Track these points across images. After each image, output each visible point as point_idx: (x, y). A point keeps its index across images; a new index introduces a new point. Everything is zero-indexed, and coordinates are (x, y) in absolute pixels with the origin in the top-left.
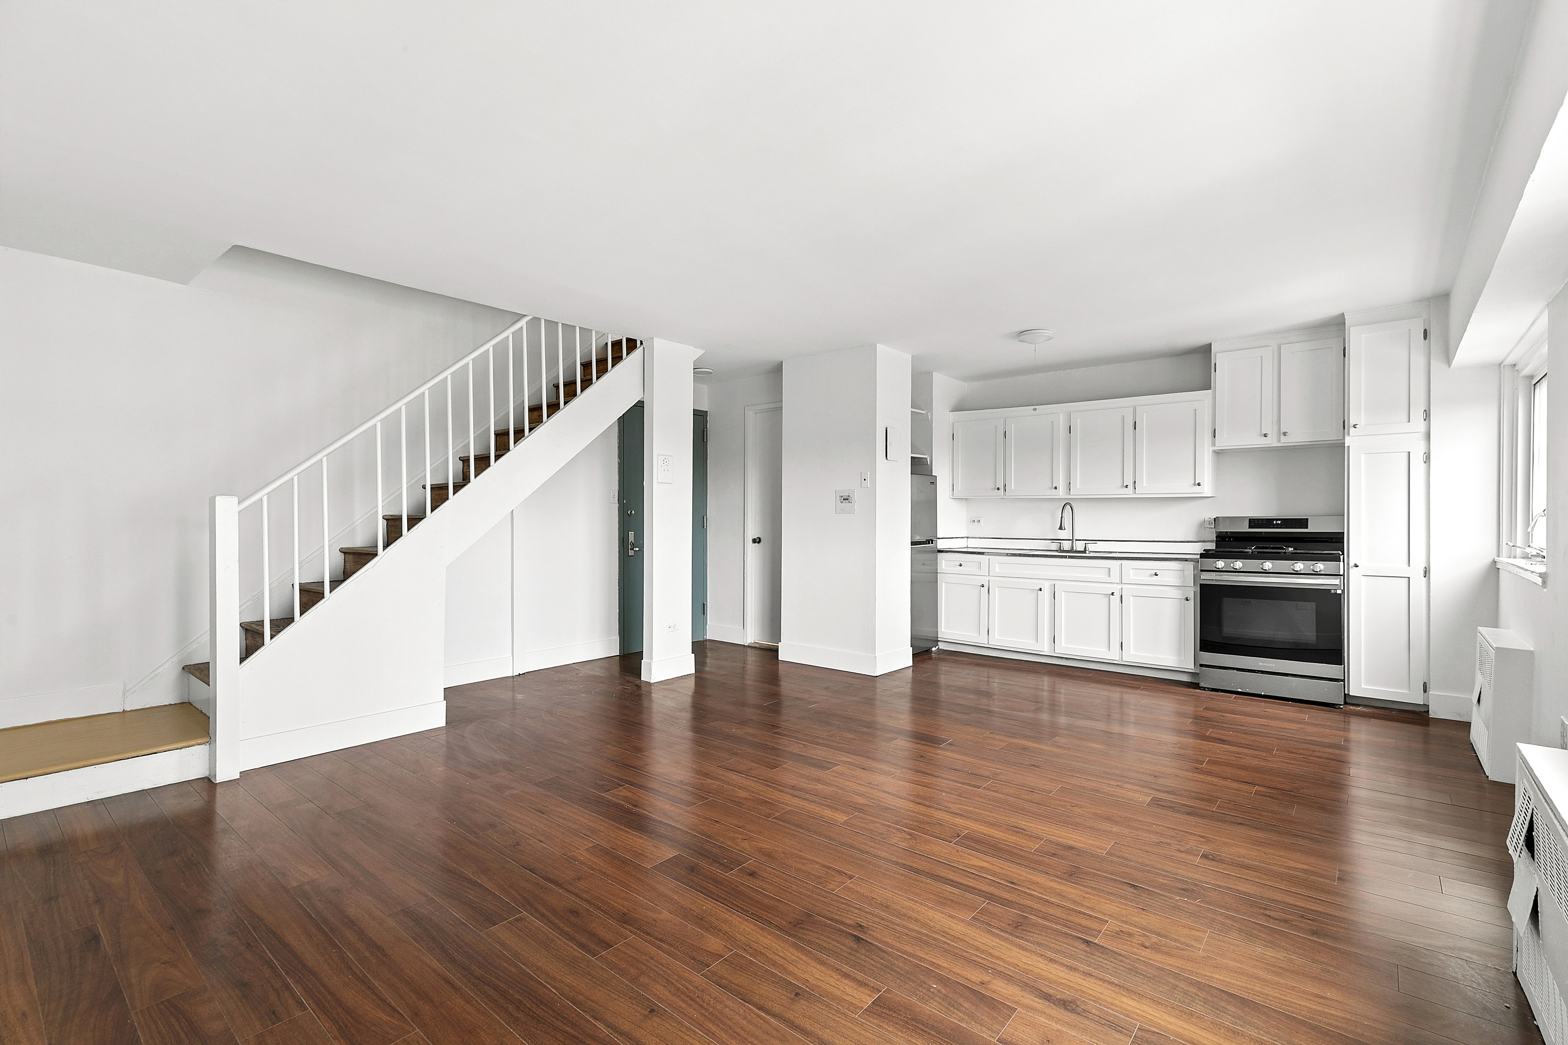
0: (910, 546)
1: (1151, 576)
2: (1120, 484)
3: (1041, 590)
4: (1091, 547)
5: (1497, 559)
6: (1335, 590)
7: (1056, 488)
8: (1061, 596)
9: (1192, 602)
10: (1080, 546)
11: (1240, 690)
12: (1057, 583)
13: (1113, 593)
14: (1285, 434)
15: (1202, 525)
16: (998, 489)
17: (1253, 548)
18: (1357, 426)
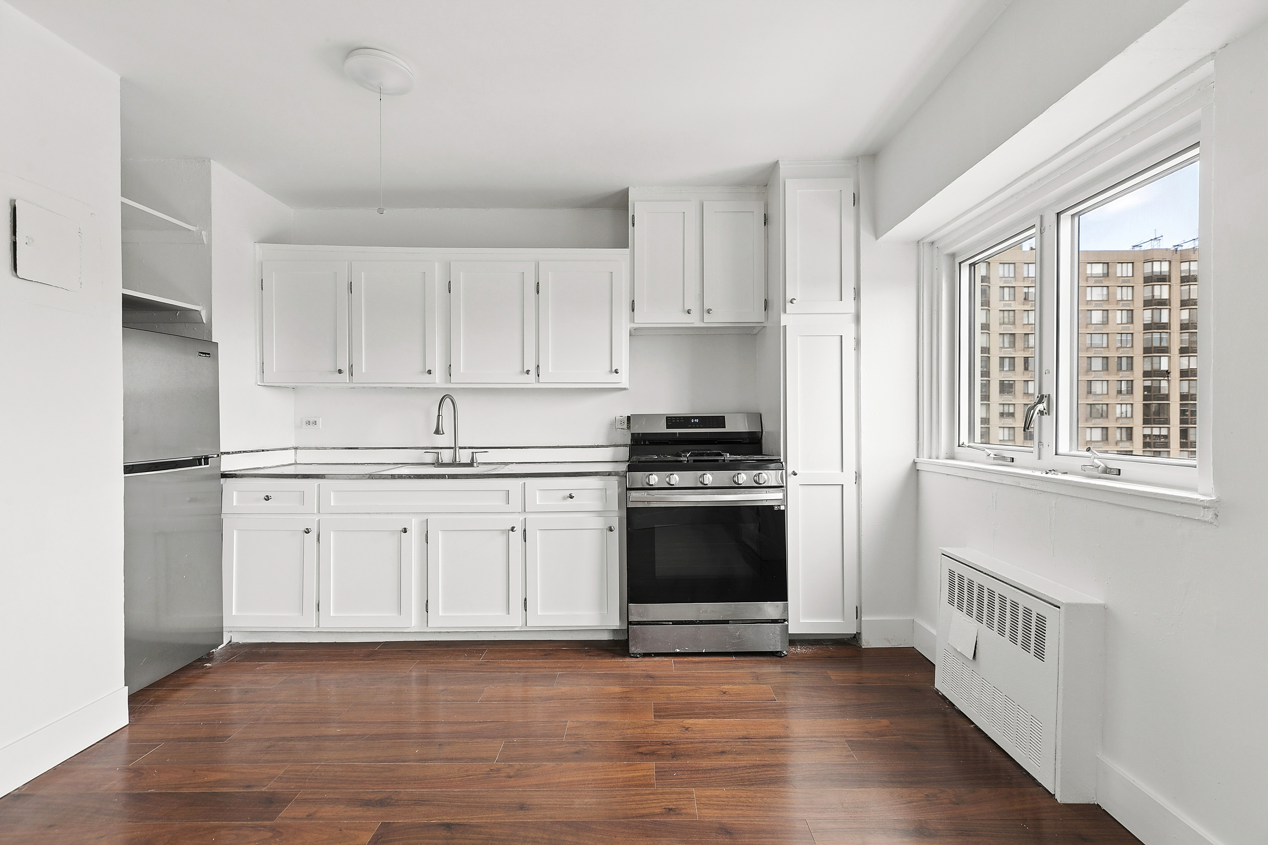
0: (123, 475)
1: (564, 498)
2: (519, 369)
3: (405, 531)
4: (481, 457)
5: (917, 460)
6: (778, 506)
7: (429, 372)
8: (438, 539)
9: (616, 533)
10: (464, 456)
11: (678, 651)
12: (431, 518)
13: (513, 528)
14: (709, 311)
15: (613, 424)
16: (340, 371)
17: (688, 455)
18: (794, 301)
